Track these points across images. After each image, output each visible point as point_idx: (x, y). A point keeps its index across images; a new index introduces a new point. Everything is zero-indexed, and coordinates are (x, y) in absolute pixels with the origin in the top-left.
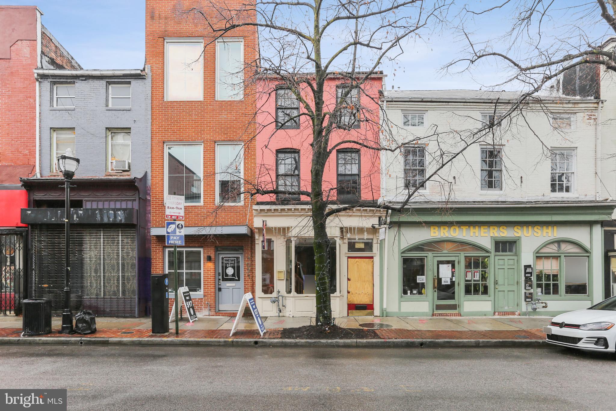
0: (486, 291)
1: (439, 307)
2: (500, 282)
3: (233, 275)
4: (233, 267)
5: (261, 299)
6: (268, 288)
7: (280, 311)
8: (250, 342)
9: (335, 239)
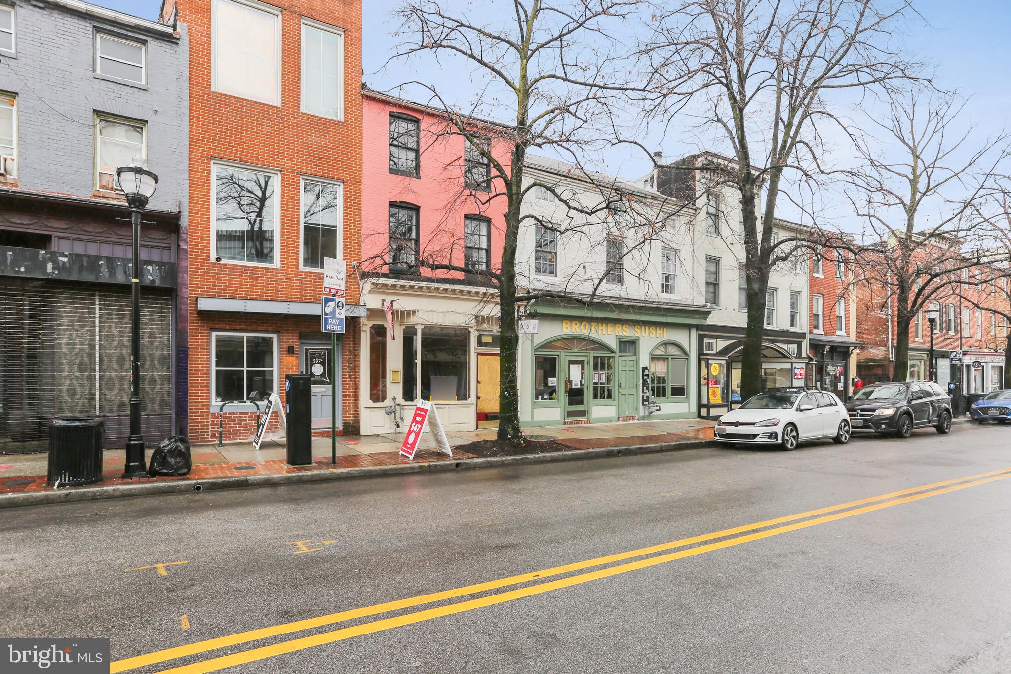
0: (609, 397)
1: (570, 414)
2: (623, 385)
3: (323, 375)
4: (323, 364)
5: (369, 410)
6: (378, 395)
7: (398, 426)
8: (451, 464)
9: (470, 329)
